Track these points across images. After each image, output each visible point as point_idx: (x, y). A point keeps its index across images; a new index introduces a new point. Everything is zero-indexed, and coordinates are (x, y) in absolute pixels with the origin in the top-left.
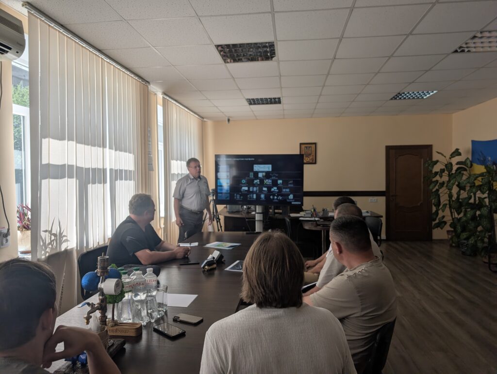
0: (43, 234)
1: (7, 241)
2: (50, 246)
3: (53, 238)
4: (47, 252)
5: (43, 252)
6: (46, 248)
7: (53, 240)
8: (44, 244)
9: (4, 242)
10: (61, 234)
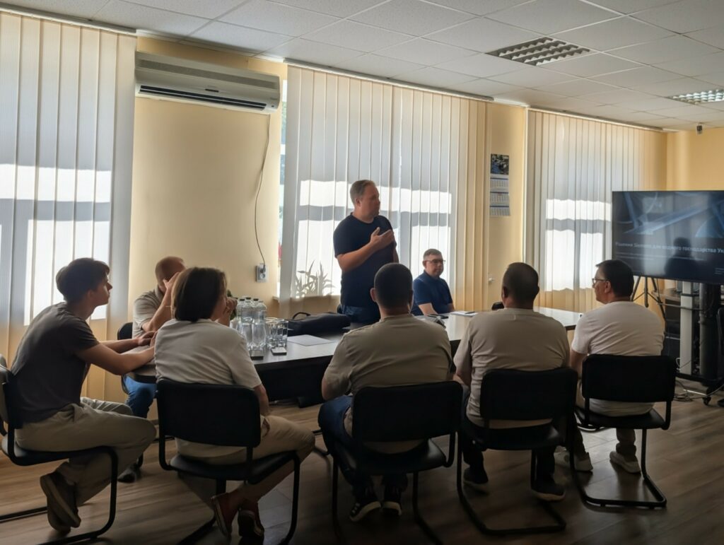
0: (298, 275)
1: (264, 276)
2: (308, 288)
3: (311, 280)
4: (304, 293)
5: (298, 292)
6: (301, 289)
7: (312, 283)
8: (300, 284)
9: (261, 277)
10: (322, 277)
